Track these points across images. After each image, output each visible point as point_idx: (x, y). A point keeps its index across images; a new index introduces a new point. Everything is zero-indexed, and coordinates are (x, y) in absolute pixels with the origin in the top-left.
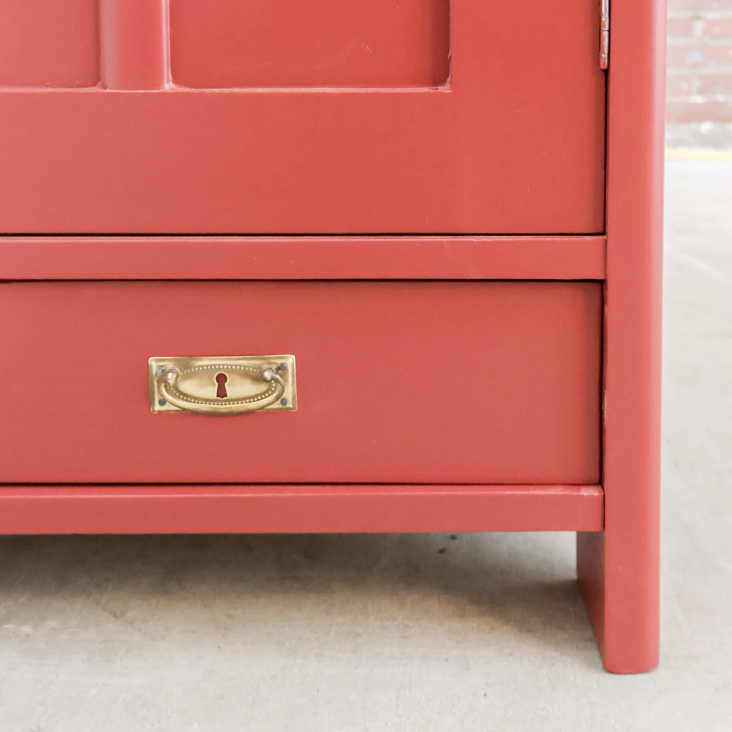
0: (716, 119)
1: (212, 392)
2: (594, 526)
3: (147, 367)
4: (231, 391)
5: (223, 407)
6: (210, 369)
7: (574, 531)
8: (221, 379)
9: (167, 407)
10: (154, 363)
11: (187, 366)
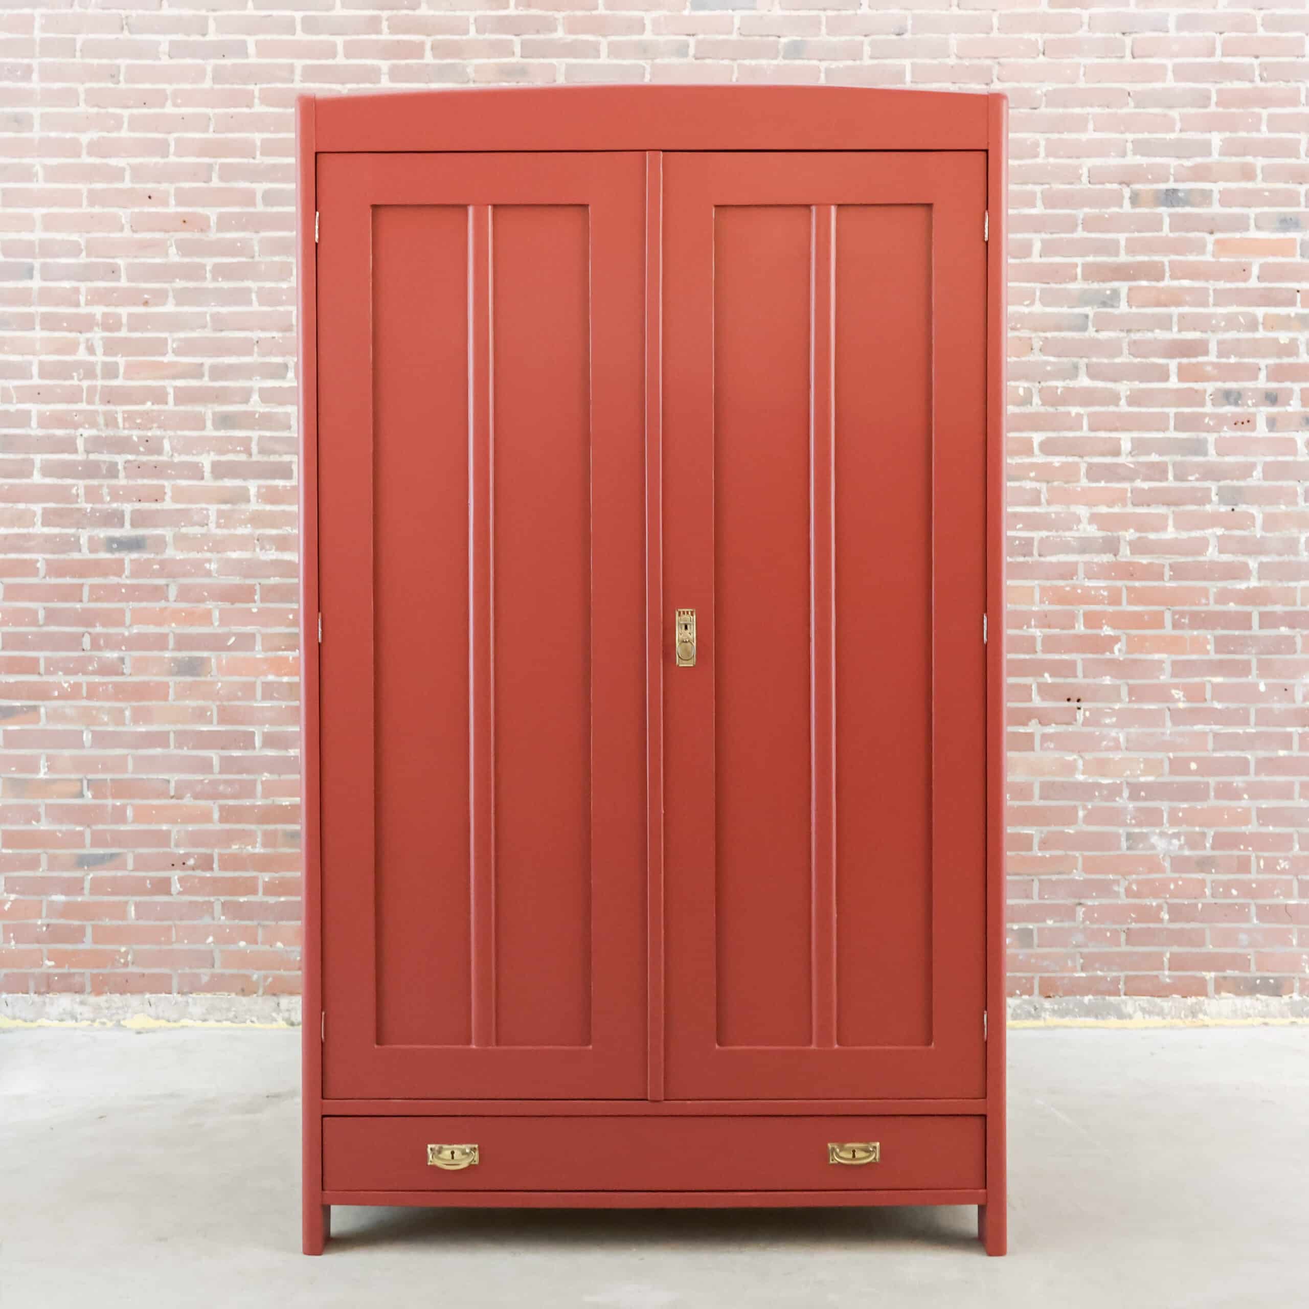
0: (1096, 993)
1: (851, 1156)
2: (982, 1203)
3: (827, 1147)
4: (857, 1155)
5: (854, 1162)
6: (850, 1148)
7: (975, 1204)
8: (854, 1151)
9: (835, 1162)
10: (830, 1146)
11: (842, 1146)
